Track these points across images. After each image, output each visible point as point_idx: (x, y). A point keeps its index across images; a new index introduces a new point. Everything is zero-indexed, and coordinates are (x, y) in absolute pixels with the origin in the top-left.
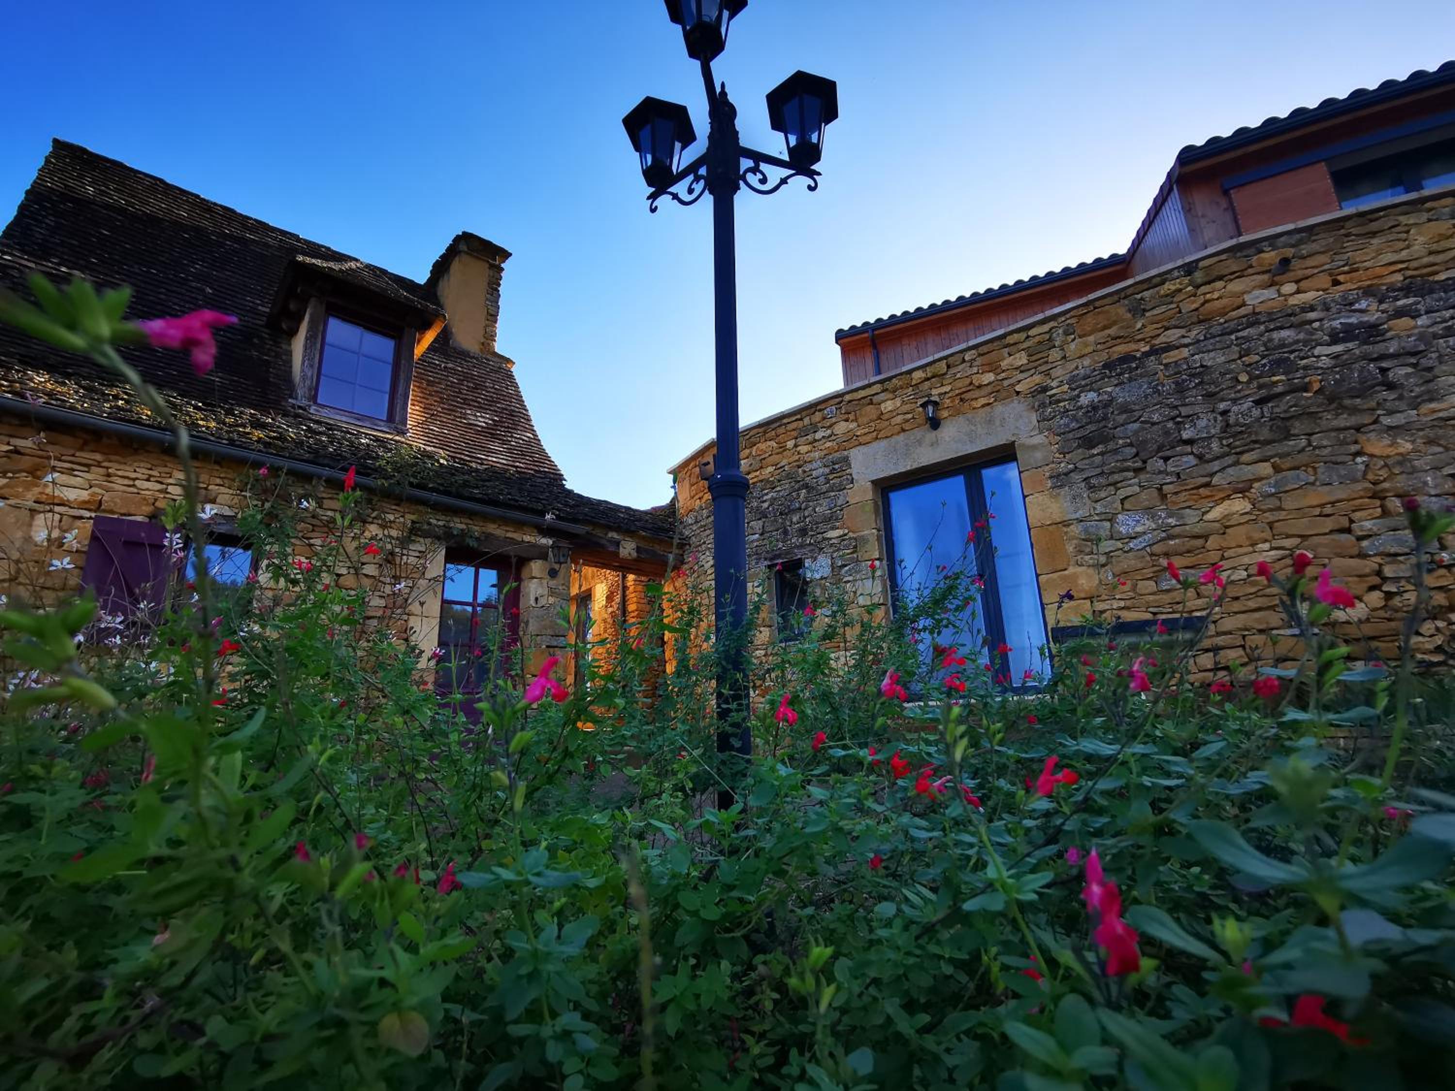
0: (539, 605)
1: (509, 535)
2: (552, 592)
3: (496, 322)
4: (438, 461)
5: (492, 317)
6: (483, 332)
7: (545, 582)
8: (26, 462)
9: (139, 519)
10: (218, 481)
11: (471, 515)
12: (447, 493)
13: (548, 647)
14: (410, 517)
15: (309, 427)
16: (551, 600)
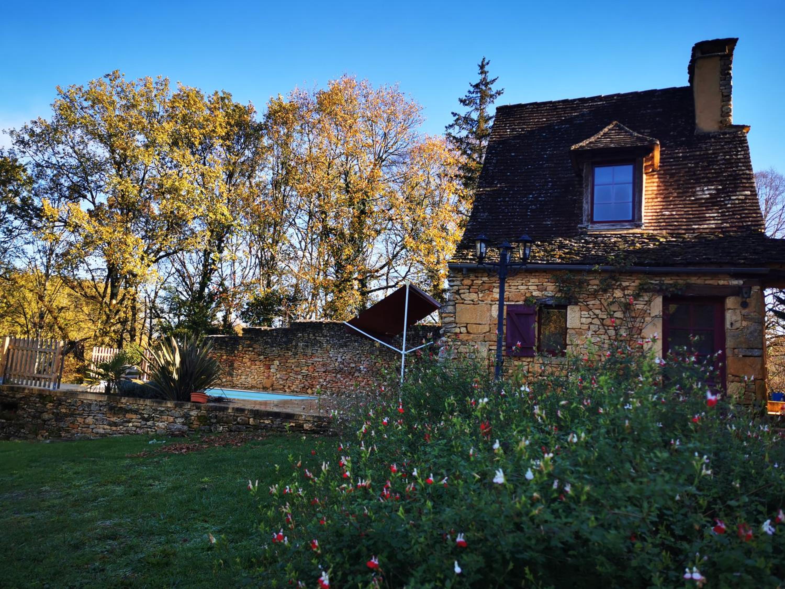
0: (734, 327)
1: (707, 282)
2: (745, 318)
3: (729, 100)
4: (658, 241)
5: (727, 98)
6: (719, 113)
7: (738, 311)
8: (487, 286)
9: (521, 303)
10: (546, 280)
11: (678, 274)
12: (658, 265)
13: (744, 356)
14: (637, 282)
15: (585, 240)
16: (744, 323)
